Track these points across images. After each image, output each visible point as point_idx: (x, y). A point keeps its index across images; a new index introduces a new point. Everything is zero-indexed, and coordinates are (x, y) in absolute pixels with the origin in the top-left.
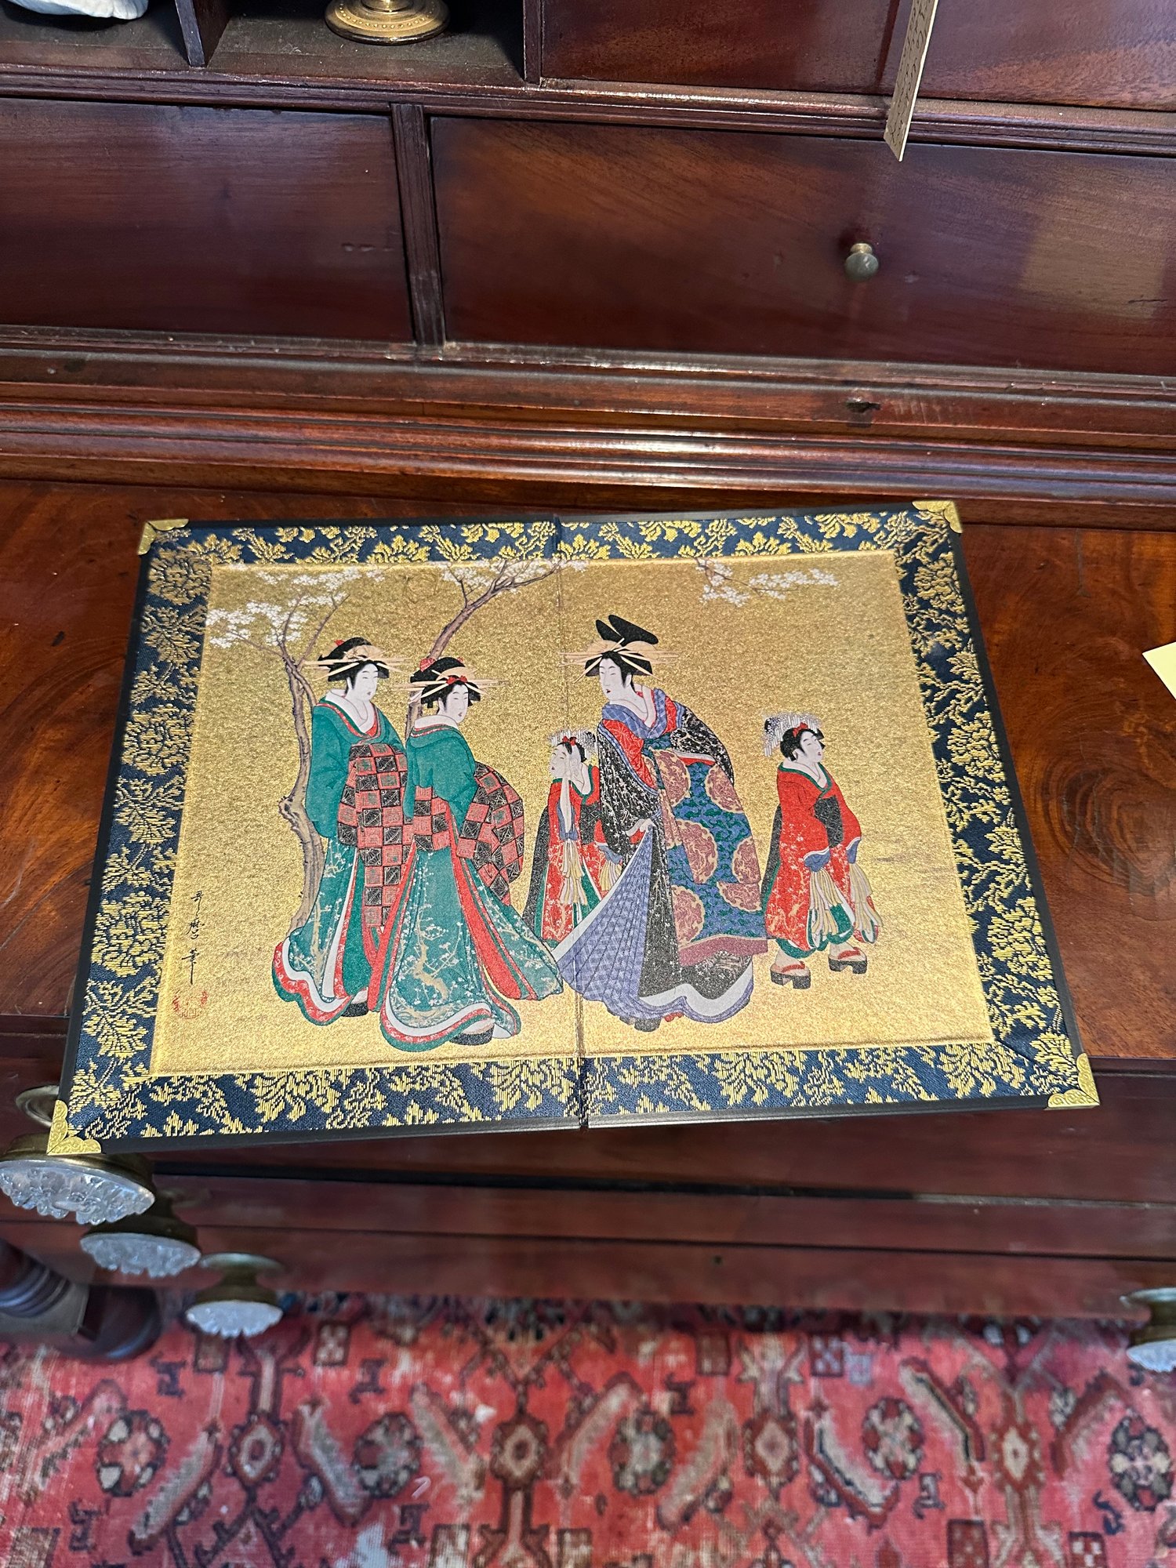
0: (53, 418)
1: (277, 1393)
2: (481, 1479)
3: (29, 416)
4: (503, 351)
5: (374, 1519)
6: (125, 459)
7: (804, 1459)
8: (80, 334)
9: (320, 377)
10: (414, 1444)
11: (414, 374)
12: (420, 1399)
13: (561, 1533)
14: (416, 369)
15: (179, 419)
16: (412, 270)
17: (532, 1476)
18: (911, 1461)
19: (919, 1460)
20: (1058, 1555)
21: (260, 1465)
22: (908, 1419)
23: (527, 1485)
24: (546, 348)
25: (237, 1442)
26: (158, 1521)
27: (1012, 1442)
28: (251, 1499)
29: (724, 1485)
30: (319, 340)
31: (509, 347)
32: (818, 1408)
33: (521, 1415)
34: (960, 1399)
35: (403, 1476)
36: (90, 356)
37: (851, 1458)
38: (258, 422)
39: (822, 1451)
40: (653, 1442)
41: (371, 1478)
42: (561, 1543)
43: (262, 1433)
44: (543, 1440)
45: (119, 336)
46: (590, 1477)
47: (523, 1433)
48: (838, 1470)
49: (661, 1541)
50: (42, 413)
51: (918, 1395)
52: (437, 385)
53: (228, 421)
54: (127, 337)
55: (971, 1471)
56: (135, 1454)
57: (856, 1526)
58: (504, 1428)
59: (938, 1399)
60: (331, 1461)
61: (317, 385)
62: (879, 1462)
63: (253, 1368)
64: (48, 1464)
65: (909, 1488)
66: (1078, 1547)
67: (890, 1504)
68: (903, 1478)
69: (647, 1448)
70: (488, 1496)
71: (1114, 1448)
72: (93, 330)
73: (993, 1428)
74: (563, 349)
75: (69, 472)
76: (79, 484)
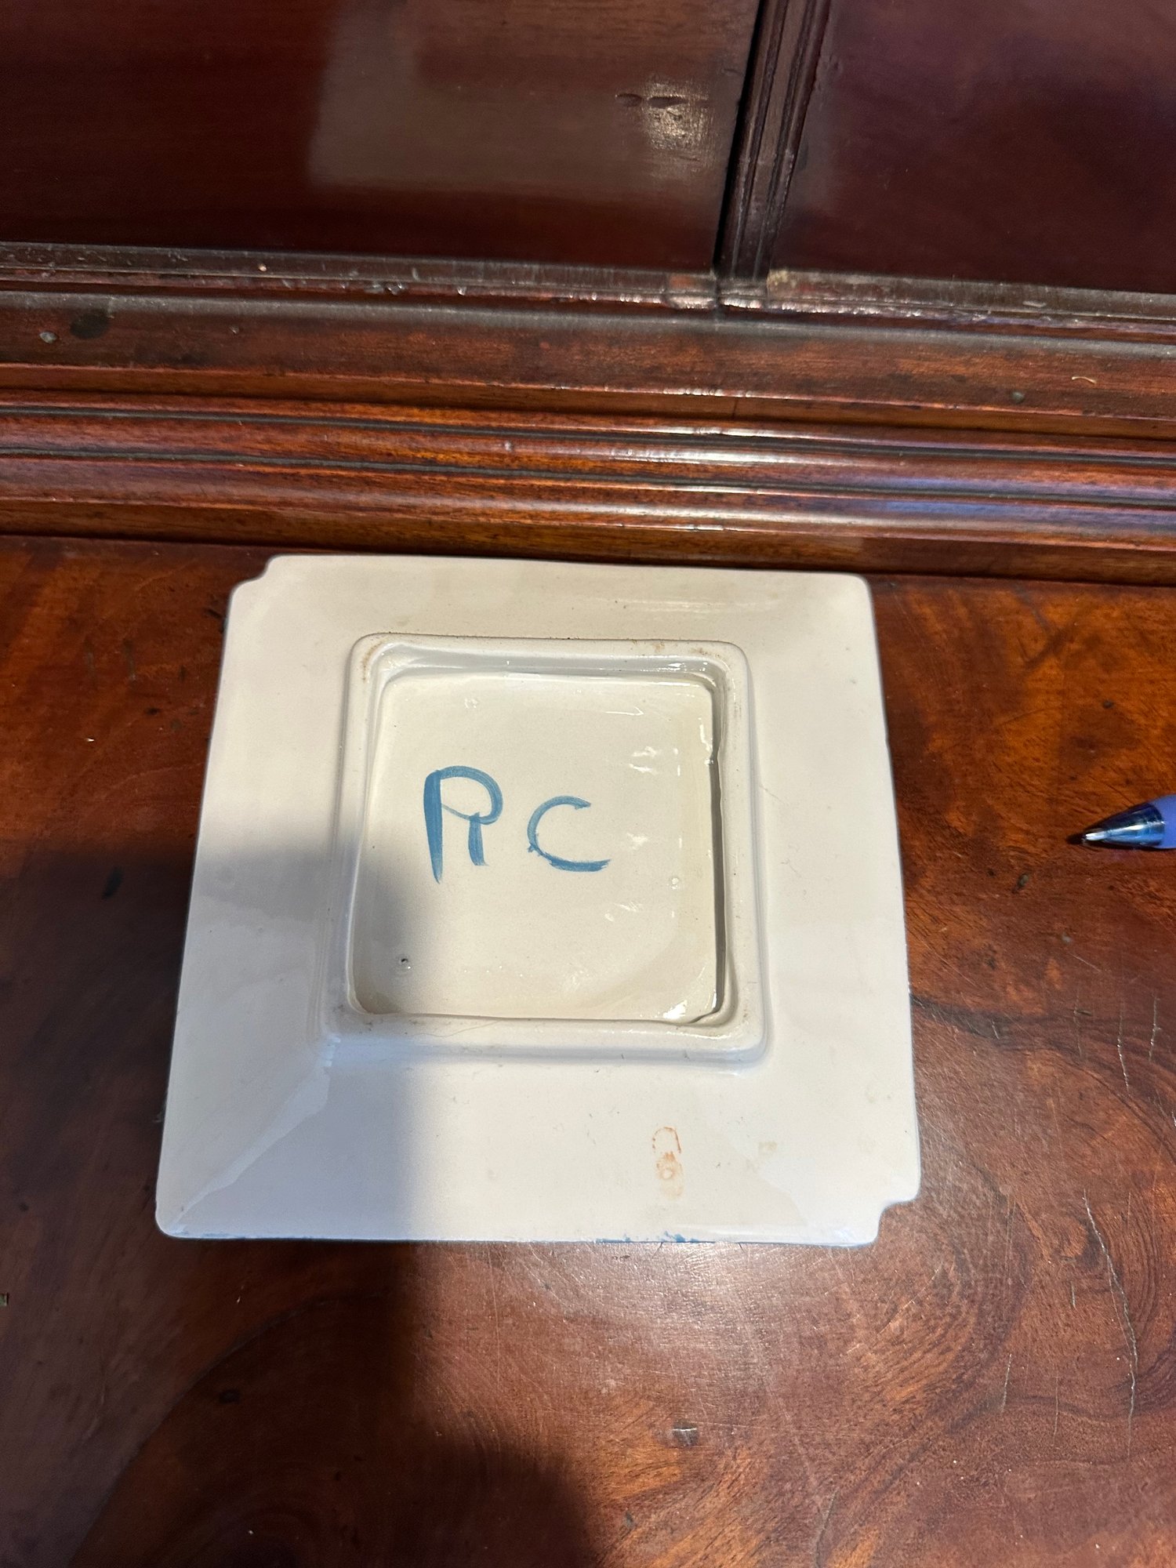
0: (58, 427)
3: (14, 426)
4: (876, 290)
8: (92, 260)
9: (544, 345)
11: (712, 334)
24: (952, 285)
30: (536, 267)
31: (887, 281)
36: (113, 302)
38: (435, 432)
45: (167, 263)
50: (38, 419)
52: (761, 360)
54: (180, 264)
61: (542, 364)
72: (118, 249)
74: (984, 286)
75: (95, 524)
76: (111, 543)
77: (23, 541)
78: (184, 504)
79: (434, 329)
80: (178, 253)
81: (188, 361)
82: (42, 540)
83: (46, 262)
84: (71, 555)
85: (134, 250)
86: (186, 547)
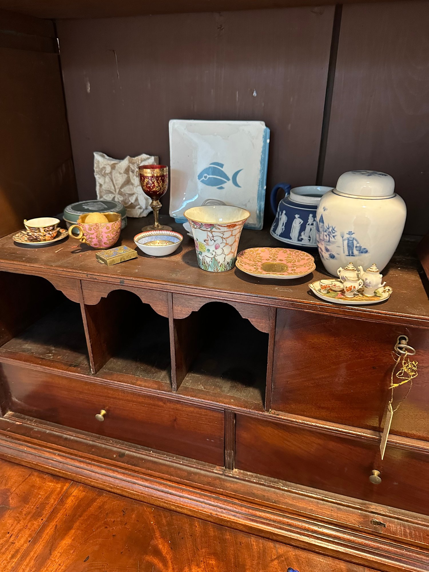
0: (111, 471)
3: (104, 469)
4: (252, 476)
6: (127, 490)
8: (126, 445)
9: (192, 474)
11: (222, 478)
14: (223, 477)
15: (147, 480)
16: (226, 449)
24: (266, 477)
30: (195, 461)
31: (254, 475)
36: (127, 452)
38: (170, 486)
45: (137, 447)
50: (108, 469)
52: (228, 485)
53: (161, 484)
54: (139, 448)
61: (191, 477)
72: (131, 444)
74: (272, 479)
75: (110, 489)
76: (112, 494)
77: (98, 490)
78: (126, 490)
79: (175, 468)
80: (139, 446)
81: (135, 465)
82: (101, 490)
83: (119, 444)
84: (104, 494)
85: (133, 444)
86: (124, 498)
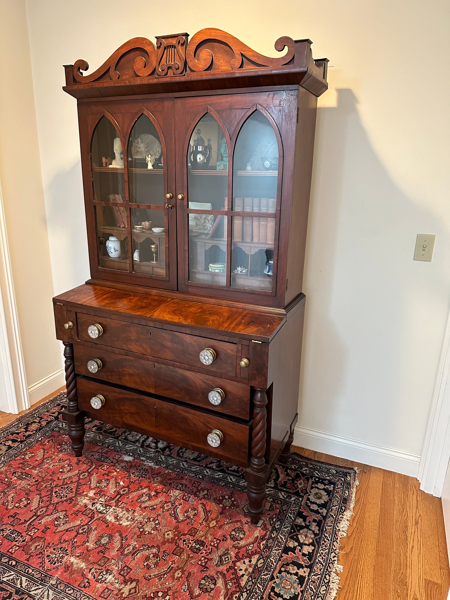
1: (92, 470)
2: (115, 492)
5: (95, 490)
7: (172, 509)
10: (108, 484)
12: (113, 479)
13: (123, 502)
17: (124, 494)
18: (192, 517)
19: (193, 517)
20: (210, 539)
21: (83, 477)
22: (196, 512)
23: (121, 495)
25: (82, 473)
26: (63, 478)
27: (214, 522)
28: (79, 480)
29: (155, 507)
32: (180, 504)
33: (128, 487)
34: (208, 513)
35: (104, 487)
37: (180, 513)
39: (176, 510)
40: (147, 498)
41: (98, 485)
42: (122, 504)
43: (86, 474)
44: (129, 491)
46: (133, 498)
47: (127, 489)
48: (177, 513)
49: (138, 509)
51: (200, 509)
55: (202, 522)
56: (67, 469)
57: (174, 521)
58: (124, 487)
59: (204, 511)
60: (94, 481)
62: (186, 515)
63: (91, 466)
64: (54, 465)
65: (188, 521)
66: (215, 540)
67: (183, 521)
68: (188, 518)
69: (146, 498)
70: (114, 494)
71: (234, 530)
73: (212, 519)
